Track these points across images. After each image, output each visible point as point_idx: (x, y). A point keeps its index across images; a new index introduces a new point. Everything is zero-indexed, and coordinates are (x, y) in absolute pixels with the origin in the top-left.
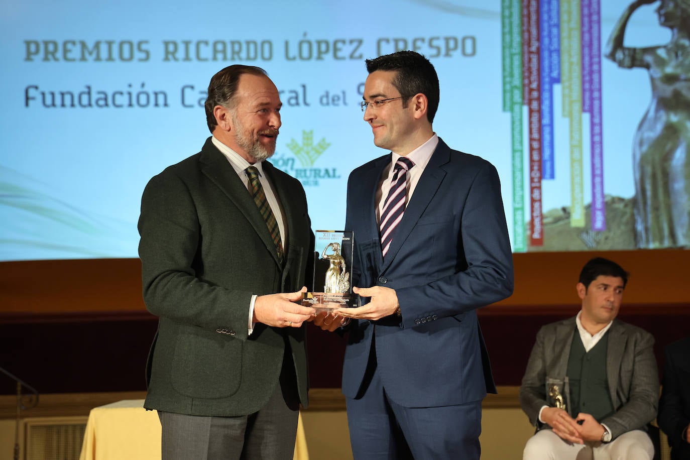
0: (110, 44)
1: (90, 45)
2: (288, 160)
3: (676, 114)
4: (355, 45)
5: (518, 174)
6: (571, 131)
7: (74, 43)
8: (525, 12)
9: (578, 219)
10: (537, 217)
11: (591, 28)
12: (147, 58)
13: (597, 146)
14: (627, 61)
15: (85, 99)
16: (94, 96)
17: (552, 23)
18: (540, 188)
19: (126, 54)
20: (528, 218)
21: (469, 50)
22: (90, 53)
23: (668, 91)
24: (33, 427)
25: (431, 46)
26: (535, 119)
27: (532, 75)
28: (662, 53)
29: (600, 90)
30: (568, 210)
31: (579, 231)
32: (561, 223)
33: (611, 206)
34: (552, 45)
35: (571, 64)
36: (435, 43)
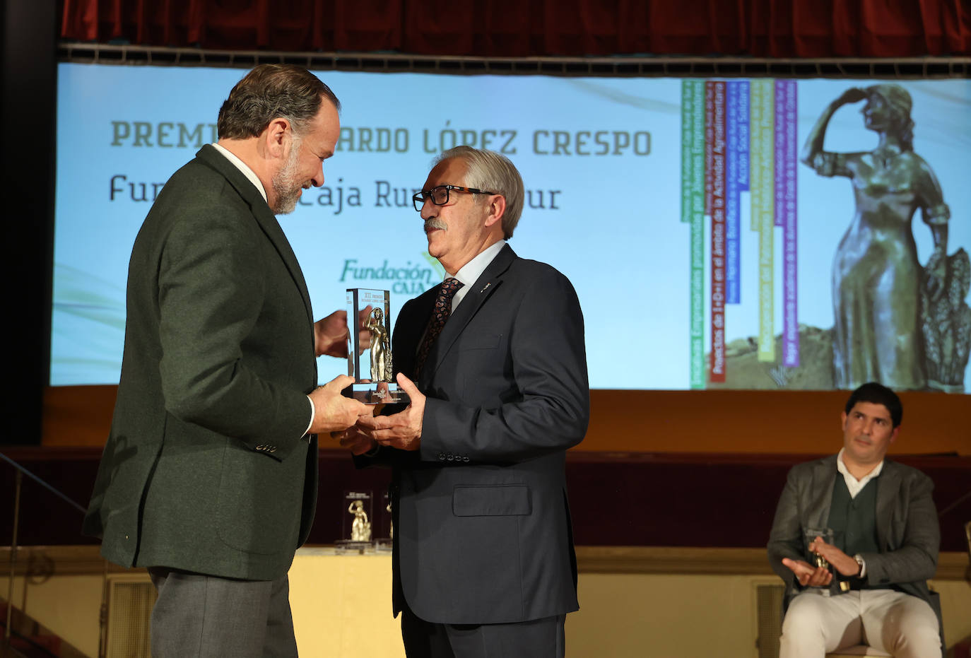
1: (191, 129)
2: (424, 271)
3: (883, 233)
4: (507, 136)
5: (697, 296)
6: (761, 248)
7: (171, 125)
8: (710, 106)
9: (766, 352)
10: (719, 348)
11: (785, 127)
13: (791, 266)
14: (828, 168)
17: (741, 120)
18: (722, 314)
20: (708, 349)
21: (642, 148)
22: (191, 138)
23: (874, 204)
24: (117, 585)
25: (597, 141)
26: (718, 232)
27: (716, 179)
28: (867, 160)
29: (795, 201)
30: (754, 341)
31: (768, 366)
32: (746, 356)
33: (806, 337)
34: (740, 146)
35: (762, 168)
36: (603, 138)
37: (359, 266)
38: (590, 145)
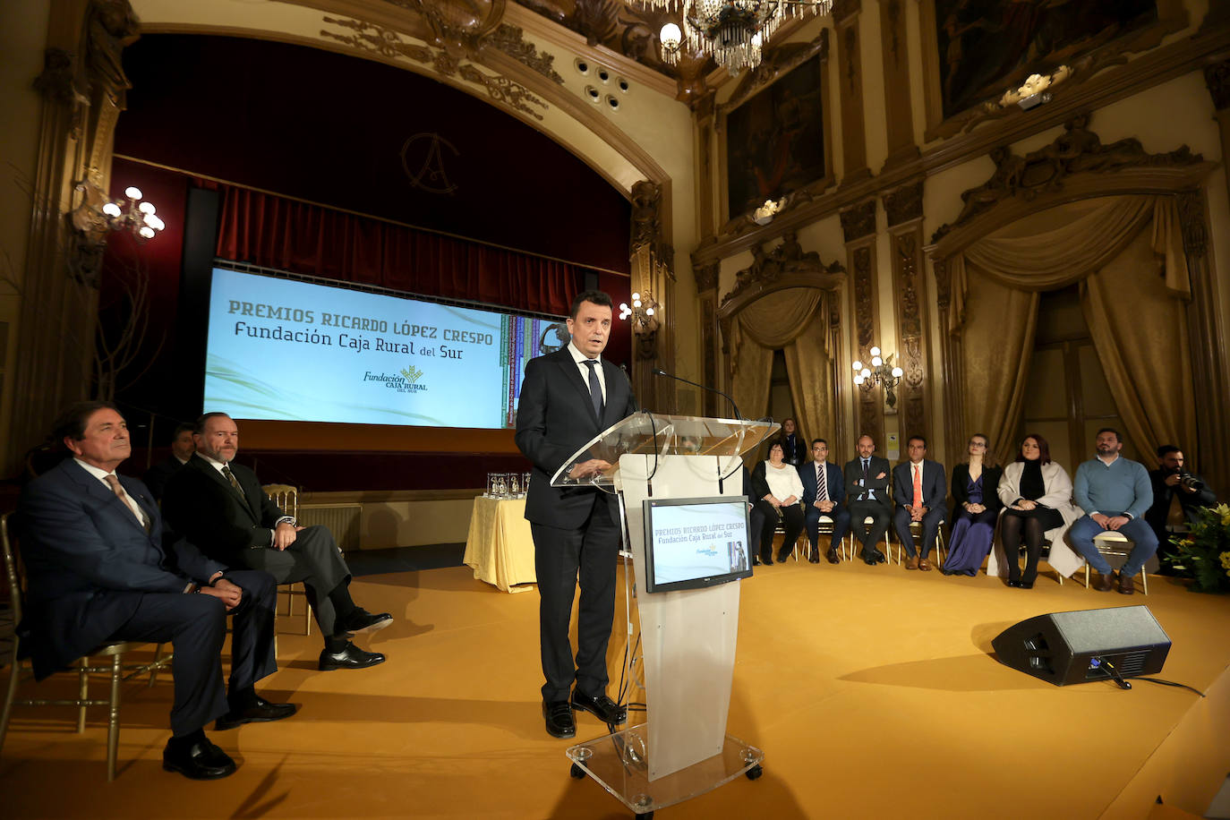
0: (288, 310)
1: (275, 310)
4: (433, 330)
5: (505, 394)
7: (264, 306)
8: (511, 325)
11: (536, 336)
12: (312, 321)
15: (277, 334)
16: (283, 334)
17: (521, 331)
19: (298, 317)
21: (488, 342)
22: (275, 313)
25: (471, 337)
26: (512, 371)
27: (512, 352)
34: (521, 341)
35: (528, 350)
36: (473, 335)
37: (372, 374)
38: (467, 338)
